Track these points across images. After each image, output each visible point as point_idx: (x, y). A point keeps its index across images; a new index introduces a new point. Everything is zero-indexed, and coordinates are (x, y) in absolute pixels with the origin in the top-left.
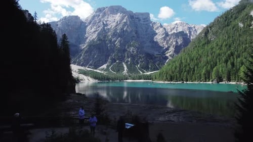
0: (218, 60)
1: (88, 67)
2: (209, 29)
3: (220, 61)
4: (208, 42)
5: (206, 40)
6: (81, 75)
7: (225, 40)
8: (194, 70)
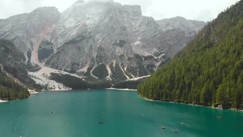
0: (224, 75)
1: (65, 70)
2: (212, 28)
3: (226, 76)
4: (210, 45)
5: (207, 43)
6: (52, 81)
7: (232, 45)
8: (190, 87)
